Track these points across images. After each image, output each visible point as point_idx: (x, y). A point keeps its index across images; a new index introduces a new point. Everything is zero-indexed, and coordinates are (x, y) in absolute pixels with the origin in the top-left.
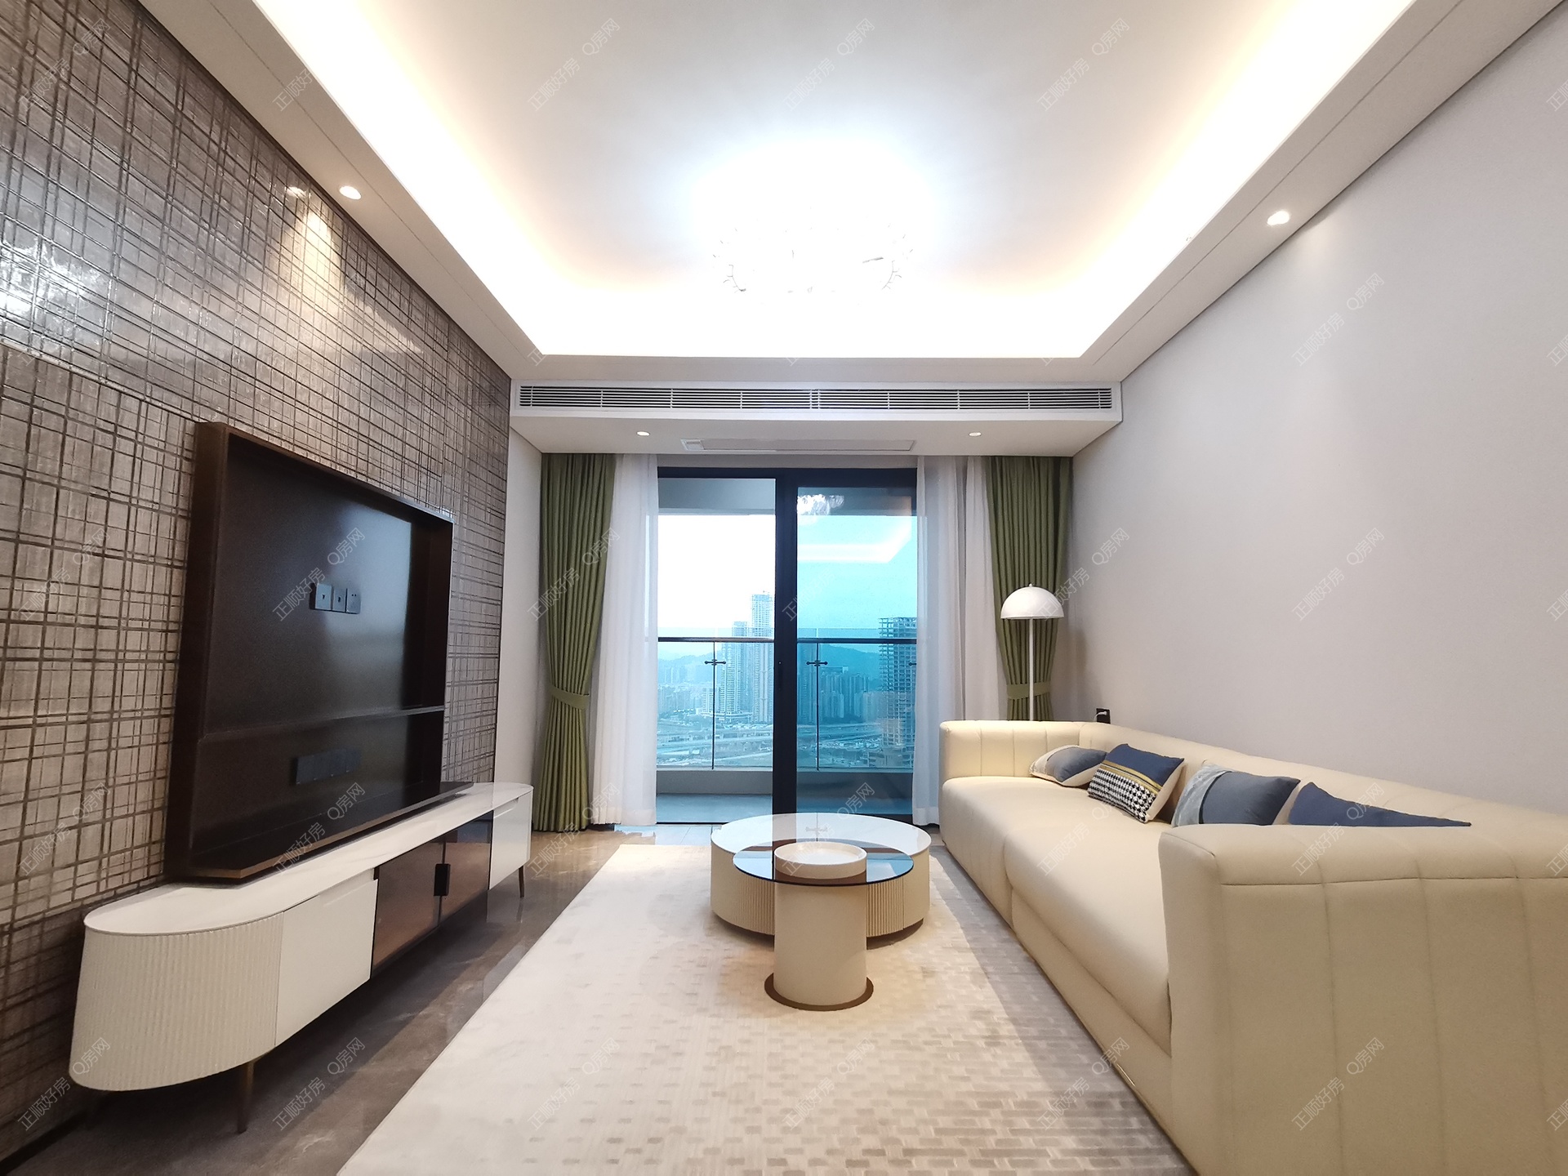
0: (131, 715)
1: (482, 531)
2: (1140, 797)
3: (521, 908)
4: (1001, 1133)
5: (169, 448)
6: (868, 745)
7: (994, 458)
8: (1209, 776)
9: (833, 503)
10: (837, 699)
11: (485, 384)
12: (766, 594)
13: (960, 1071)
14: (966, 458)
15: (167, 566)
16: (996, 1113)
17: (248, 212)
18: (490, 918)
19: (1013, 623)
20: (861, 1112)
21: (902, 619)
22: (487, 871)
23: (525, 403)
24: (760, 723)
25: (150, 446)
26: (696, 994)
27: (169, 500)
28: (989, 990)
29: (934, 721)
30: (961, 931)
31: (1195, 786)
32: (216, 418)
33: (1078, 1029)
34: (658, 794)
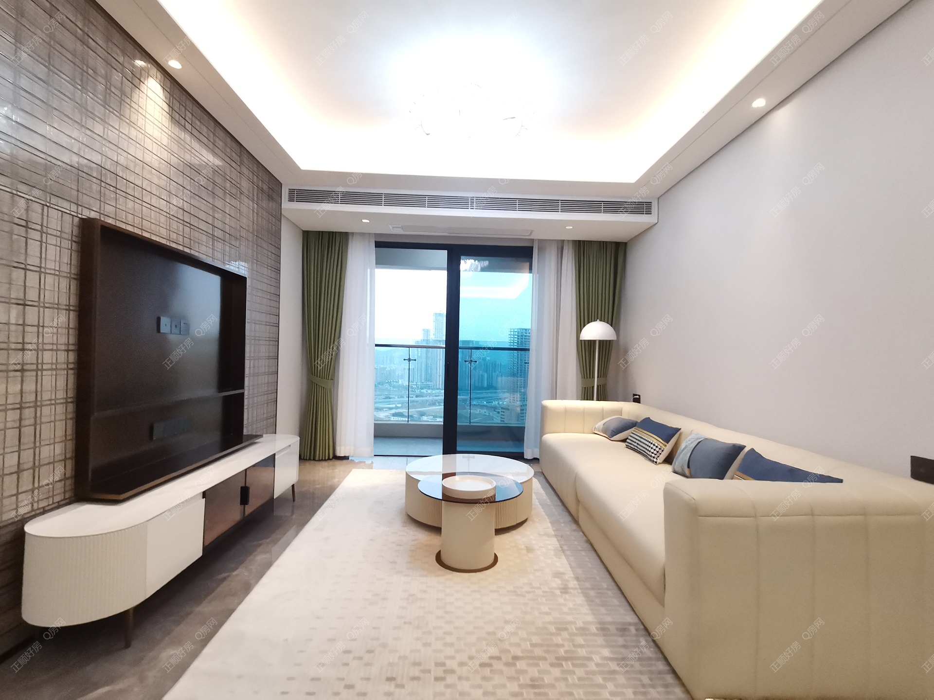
0: (49, 402)
1: (265, 281)
2: (655, 450)
3: (293, 506)
4: (568, 646)
5: (64, 235)
6: (501, 403)
7: (580, 241)
8: (694, 441)
9: (482, 264)
10: (482, 376)
11: (265, 187)
12: (442, 313)
13: (545, 609)
14: (563, 241)
15: (66, 310)
16: (565, 634)
17: (108, 79)
18: (275, 513)
19: (587, 343)
20: (489, 633)
21: (523, 329)
22: (272, 489)
23: (291, 199)
24: (437, 389)
25: (51, 235)
26: (395, 563)
27: (65, 268)
28: (564, 560)
29: (538, 399)
30: (549, 525)
31: (686, 445)
32: (93, 215)
33: (613, 584)
34: (375, 436)
